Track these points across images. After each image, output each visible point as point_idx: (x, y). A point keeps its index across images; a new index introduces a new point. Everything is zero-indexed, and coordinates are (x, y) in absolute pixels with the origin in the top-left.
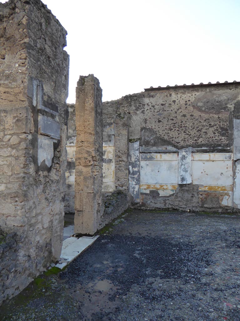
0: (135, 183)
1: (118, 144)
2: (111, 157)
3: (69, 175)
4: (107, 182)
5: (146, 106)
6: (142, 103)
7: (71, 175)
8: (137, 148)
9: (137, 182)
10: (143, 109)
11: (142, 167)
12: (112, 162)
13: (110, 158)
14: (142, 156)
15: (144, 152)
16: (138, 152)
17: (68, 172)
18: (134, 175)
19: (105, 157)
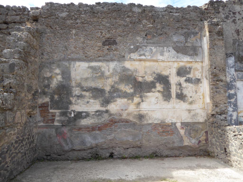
0: (232, 110)
1: (214, 59)
2: (199, 76)
3: (140, 101)
4: (196, 110)
5: (237, 14)
6: (232, 11)
7: (143, 101)
8: (232, 65)
9: (234, 108)
10: (234, 18)
11: (238, 89)
12: (200, 82)
13: (197, 77)
14: (239, 75)
15: (240, 70)
16: (233, 70)
17: (138, 97)
18: (230, 99)
19: (191, 76)
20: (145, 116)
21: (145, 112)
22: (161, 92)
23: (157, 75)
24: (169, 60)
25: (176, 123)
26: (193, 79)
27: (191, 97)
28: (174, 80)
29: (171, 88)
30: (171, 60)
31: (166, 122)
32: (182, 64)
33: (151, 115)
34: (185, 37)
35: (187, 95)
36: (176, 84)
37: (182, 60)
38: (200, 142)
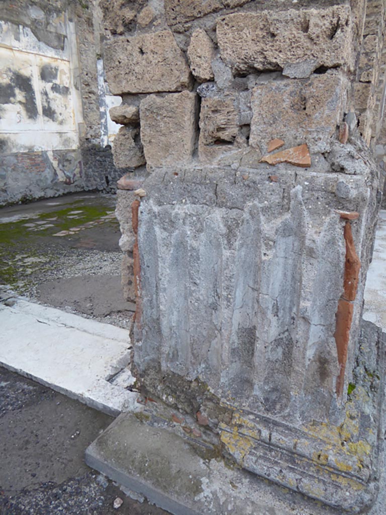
0: (103, 133)
2: (67, 83)
4: (67, 133)
8: (101, 72)
9: (105, 131)
12: (69, 93)
13: (65, 85)
16: (102, 79)
19: (57, 81)
20: (7, 141)
21: (6, 136)
22: (24, 103)
23: (14, 73)
24: (29, 51)
25: (47, 151)
26: (61, 86)
27: (61, 114)
28: (38, 85)
29: (35, 99)
30: (32, 52)
31: (35, 150)
32: (46, 61)
33: (15, 141)
34: (46, 14)
35: (56, 111)
36: (41, 93)
37: (46, 54)
38: (75, 175)
